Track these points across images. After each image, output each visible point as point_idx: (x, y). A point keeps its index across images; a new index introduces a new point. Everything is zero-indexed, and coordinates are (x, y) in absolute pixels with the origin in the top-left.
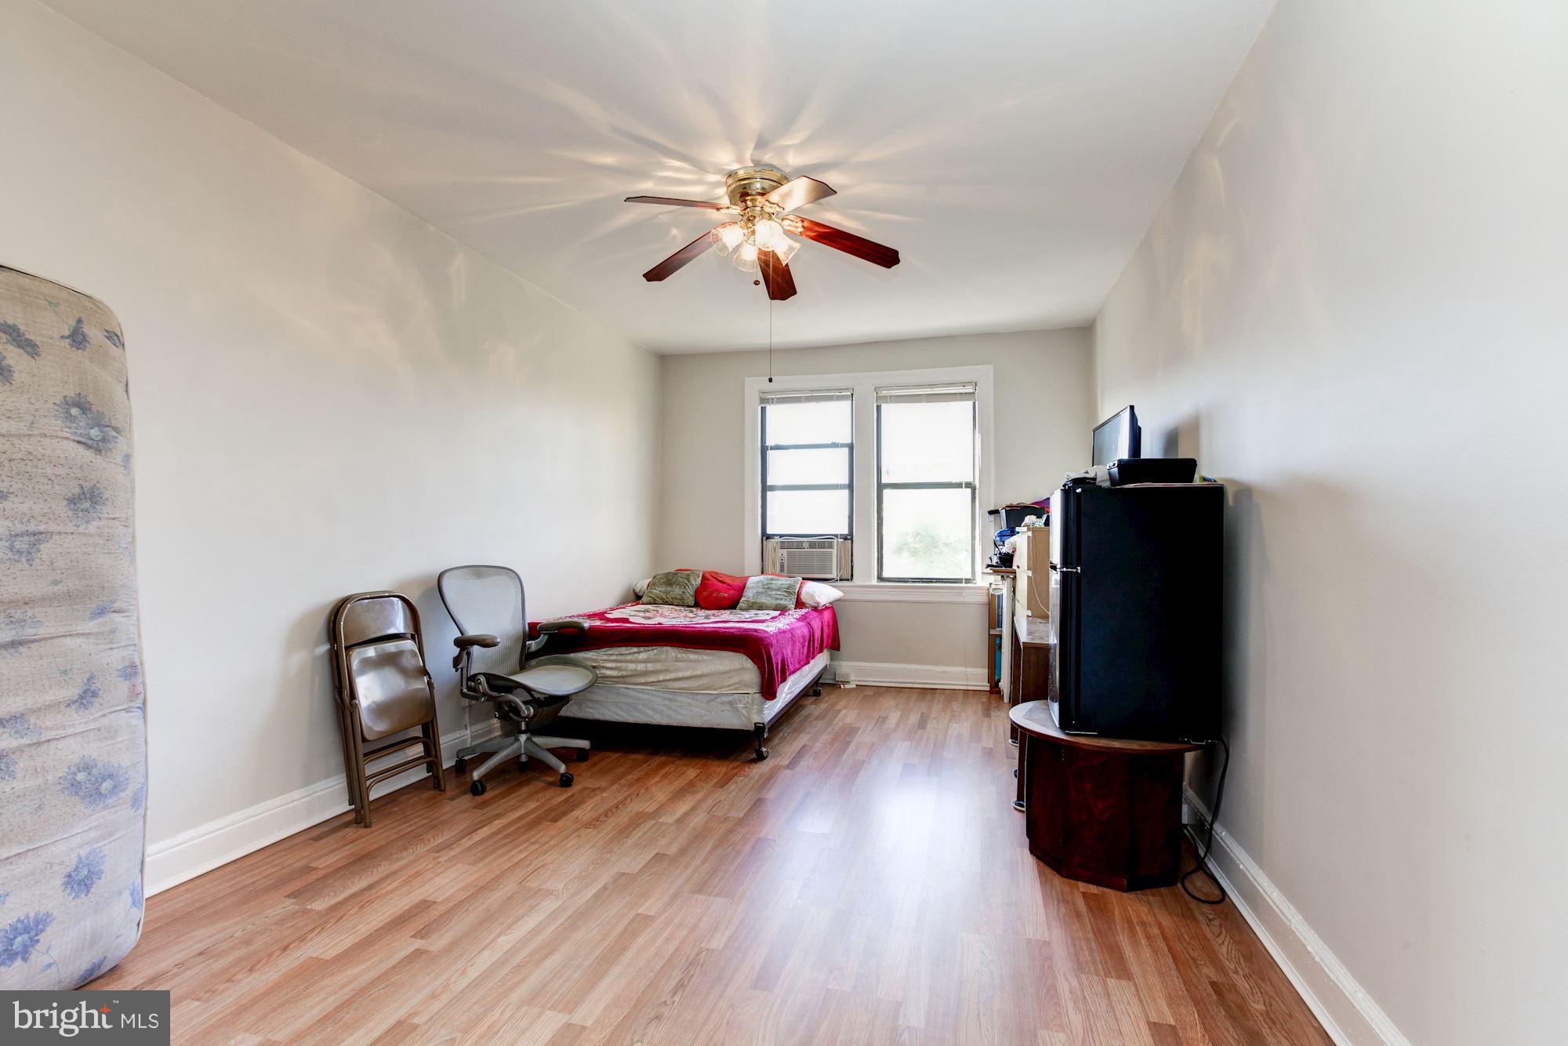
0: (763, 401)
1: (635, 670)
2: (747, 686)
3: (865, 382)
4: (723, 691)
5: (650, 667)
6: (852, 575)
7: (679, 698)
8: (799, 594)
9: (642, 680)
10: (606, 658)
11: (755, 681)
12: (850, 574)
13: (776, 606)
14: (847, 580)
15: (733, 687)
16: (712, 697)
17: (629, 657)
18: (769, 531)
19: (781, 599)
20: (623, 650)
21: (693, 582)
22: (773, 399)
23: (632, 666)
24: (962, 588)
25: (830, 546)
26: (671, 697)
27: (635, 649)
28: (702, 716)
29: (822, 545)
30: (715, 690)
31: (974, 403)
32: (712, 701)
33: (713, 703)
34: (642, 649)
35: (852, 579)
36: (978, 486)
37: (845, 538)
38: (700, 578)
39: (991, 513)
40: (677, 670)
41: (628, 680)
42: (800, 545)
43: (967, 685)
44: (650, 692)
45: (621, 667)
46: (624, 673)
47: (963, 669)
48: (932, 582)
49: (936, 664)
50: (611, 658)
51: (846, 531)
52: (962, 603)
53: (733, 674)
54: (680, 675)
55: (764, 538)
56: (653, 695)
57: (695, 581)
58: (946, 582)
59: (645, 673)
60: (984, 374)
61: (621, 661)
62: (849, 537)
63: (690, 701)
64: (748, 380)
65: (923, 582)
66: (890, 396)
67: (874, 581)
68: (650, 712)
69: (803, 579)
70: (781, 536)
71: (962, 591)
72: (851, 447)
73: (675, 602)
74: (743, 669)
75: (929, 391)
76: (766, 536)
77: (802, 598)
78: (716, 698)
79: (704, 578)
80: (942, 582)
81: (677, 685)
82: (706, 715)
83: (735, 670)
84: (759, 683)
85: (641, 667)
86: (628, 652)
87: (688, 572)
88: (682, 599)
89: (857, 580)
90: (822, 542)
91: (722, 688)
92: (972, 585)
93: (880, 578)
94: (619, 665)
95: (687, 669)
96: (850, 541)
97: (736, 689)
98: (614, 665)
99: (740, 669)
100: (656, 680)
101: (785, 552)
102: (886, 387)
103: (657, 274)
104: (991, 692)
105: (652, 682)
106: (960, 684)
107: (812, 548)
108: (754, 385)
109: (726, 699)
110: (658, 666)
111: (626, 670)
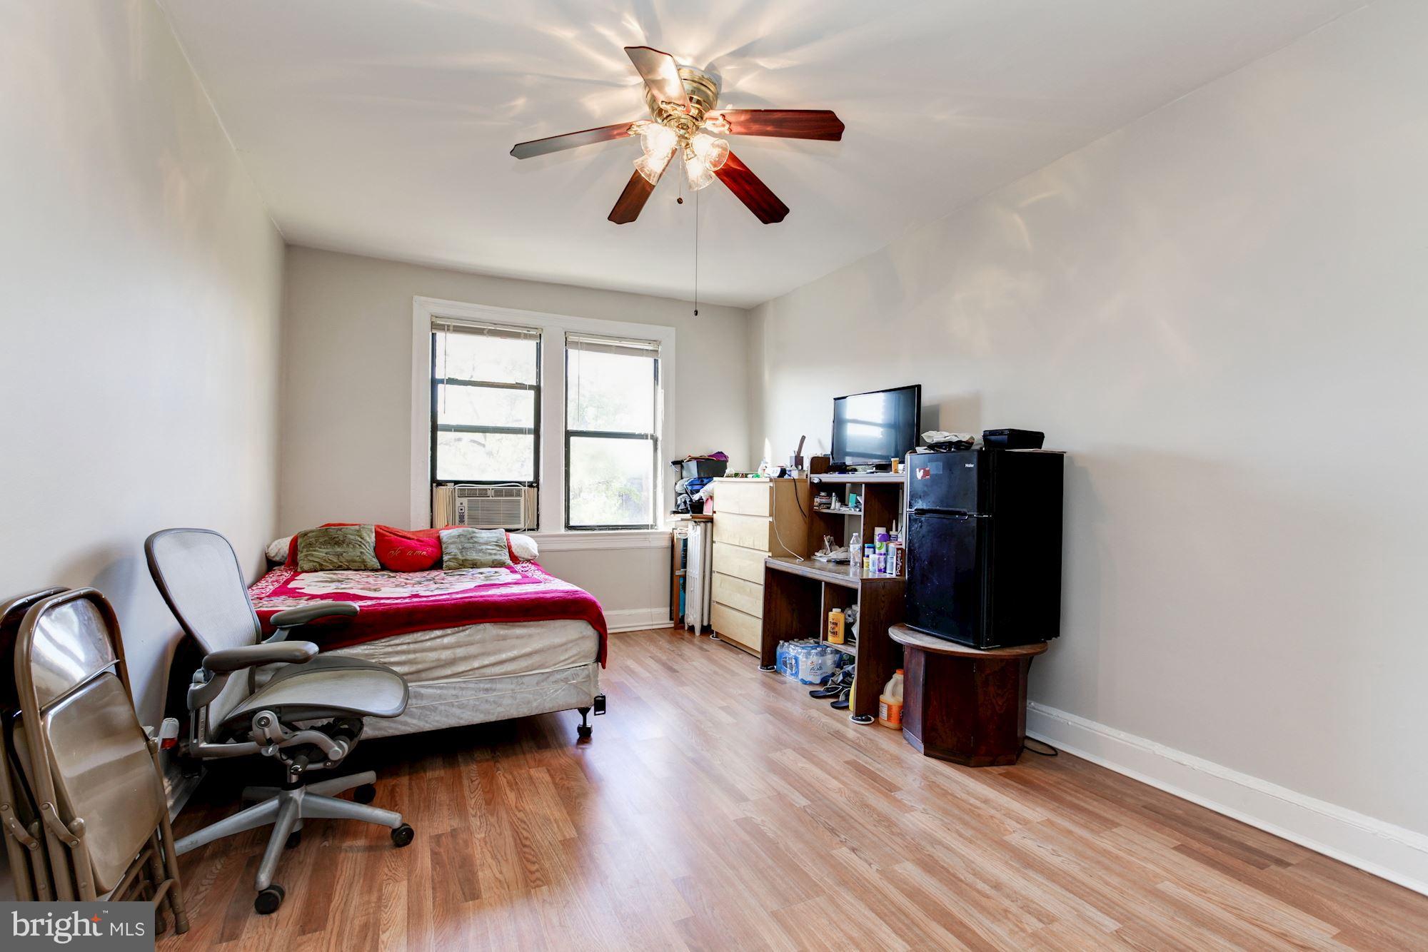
0: (435, 326)
1: (438, 660)
2: (585, 657)
3: (554, 324)
4: (557, 667)
5: (460, 652)
6: (538, 525)
7: (499, 686)
8: (510, 548)
9: (448, 671)
10: (390, 649)
11: (594, 649)
12: (536, 523)
13: (493, 562)
14: (533, 530)
15: (569, 661)
16: (545, 676)
17: (428, 644)
18: (440, 477)
19: (495, 554)
20: (418, 636)
21: (368, 539)
22: (448, 326)
23: (433, 656)
24: (648, 533)
25: (519, 495)
26: (488, 686)
27: (438, 633)
28: (529, 702)
29: (509, 494)
30: (547, 668)
31: (656, 361)
32: (543, 681)
33: (545, 683)
34: (449, 631)
35: (538, 528)
36: (660, 438)
37: (531, 485)
38: (374, 534)
39: (675, 463)
40: (500, 651)
41: (424, 675)
42: (484, 493)
43: (652, 625)
44: (458, 685)
45: (415, 659)
46: (420, 667)
47: (649, 610)
48: (618, 529)
49: (623, 608)
50: (399, 648)
51: (531, 479)
52: (646, 548)
53: (570, 645)
54: (504, 656)
55: (434, 485)
56: (462, 689)
57: (370, 538)
58: (630, 529)
59: (452, 662)
60: (667, 335)
61: (415, 652)
62: (535, 485)
63: (513, 686)
64: (418, 299)
65: (609, 529)
66: (581, 343)
67: (563, 531)
68: (457, 711)
69: (508, 530)
70: (456, 482)
71: (648, 536)
72: (537, 389)
73: (352, 565)
74: (583, 638)
75: (617, 343)
76: (436, 483)
77: (513, 551)
78: (548, 677)
79: (377, 533)
80: (627, 529)
81: (497, 669)
82: (535, 700)
83: (572, 641)
84: (596, 652)
85: (445, 655)
86: (427, 637)
87: (357, 527)
88: (364, 561)
89: (544, 529)
90: (508, 489)
91: (556, 664)
92: (653, 531)
93: (568, 527)
94: (411, 656)
95: (513, 648)
96: (536, 489)
97: (573, 662)
98: (403, 658)
99: (580, 638)
100: (468, 668)
101: (465, 500)
102: (576, 333)
103: (521, 151)
104: (675, 628)
105: (463, 672)
106: (644, 625)
107: (499, 496)
108: (425, 308)
109: (558, 676)
110: (473, 650)
111: (424, 662)
